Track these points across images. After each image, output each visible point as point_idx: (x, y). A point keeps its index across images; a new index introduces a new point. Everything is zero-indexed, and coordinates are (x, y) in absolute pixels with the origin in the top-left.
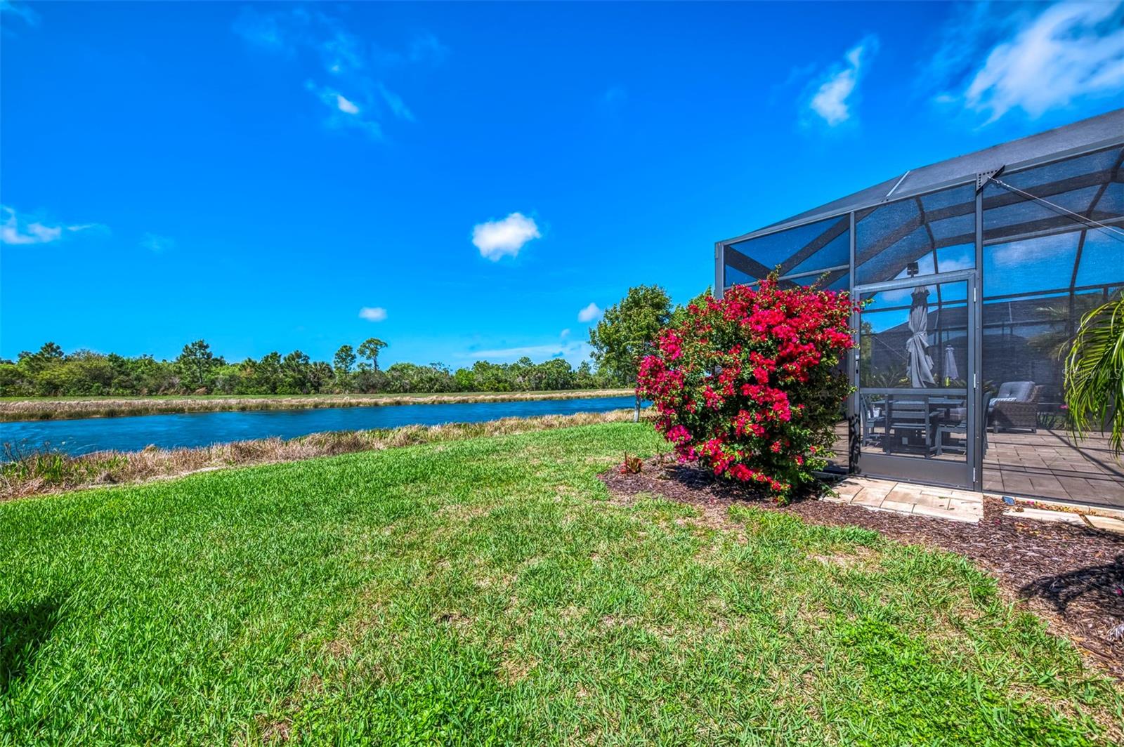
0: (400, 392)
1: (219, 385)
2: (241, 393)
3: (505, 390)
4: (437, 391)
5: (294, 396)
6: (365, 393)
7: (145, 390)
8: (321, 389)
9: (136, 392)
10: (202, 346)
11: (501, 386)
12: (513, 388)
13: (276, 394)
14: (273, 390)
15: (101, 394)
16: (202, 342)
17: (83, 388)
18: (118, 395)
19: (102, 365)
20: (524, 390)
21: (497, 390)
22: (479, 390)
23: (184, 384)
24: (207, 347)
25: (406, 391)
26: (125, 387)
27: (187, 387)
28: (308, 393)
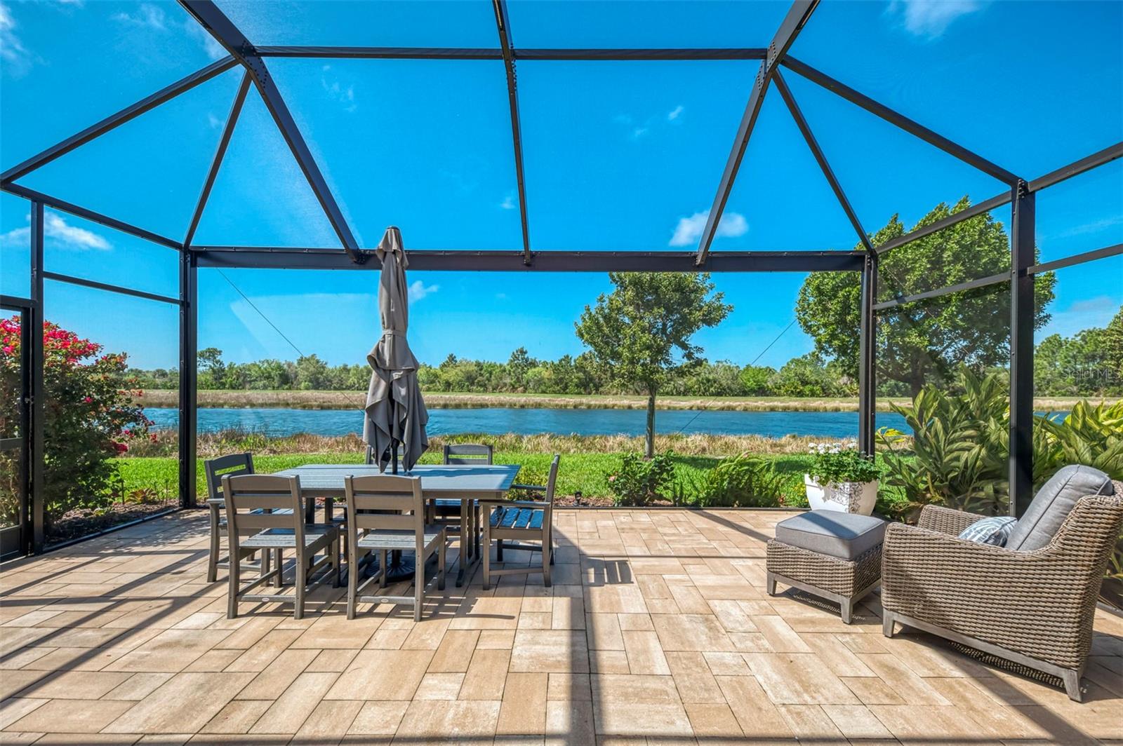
0: (672, 395)
1: (531, 385)
2: (544, 392)
3: (813, 394)
4: (712, 395)
5: (578, 396)
6: (639, 394)
7: (490, 388)
8: (601, 389)
9: (485, 391)
10: (523, 352)
11: (807, 389)
12: (826, 392)
13: (567, 393)
14: (564, 390)
15: (469, 391)
16: (522, 348)
17: (461, 387)
18: (477, 392)
19: (471, 369)
20: (846, 396)
21: (800, 394)
22: (775, 394)
23: (511, 384)
24: (526, 353)
25: (679, 394)
26: (481, 386)
27: (513, 386)
28: (590, 394)
